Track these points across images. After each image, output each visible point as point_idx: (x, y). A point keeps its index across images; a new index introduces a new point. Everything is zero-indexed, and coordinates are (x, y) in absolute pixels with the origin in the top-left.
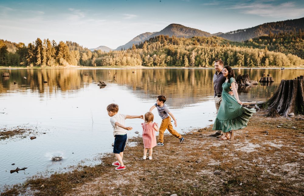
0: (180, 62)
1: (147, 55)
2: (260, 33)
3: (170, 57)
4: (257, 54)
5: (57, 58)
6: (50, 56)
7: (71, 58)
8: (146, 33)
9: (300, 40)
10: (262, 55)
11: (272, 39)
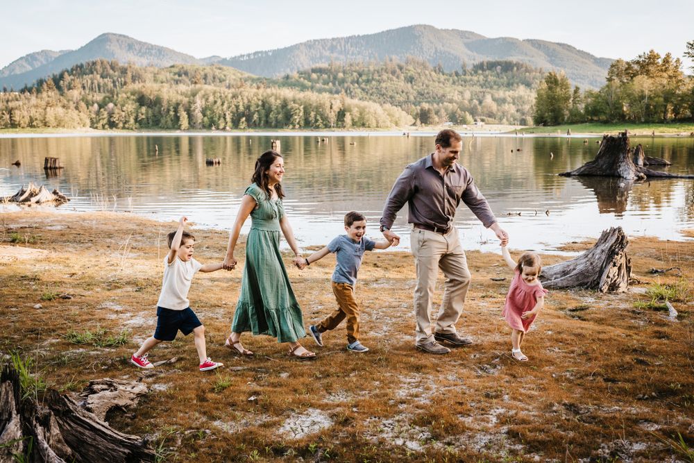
0: (169, 119)
1: (92, 105)
4: (328, 105)
8: (42, 51)
10: (337, 106)
11: (337, 74)
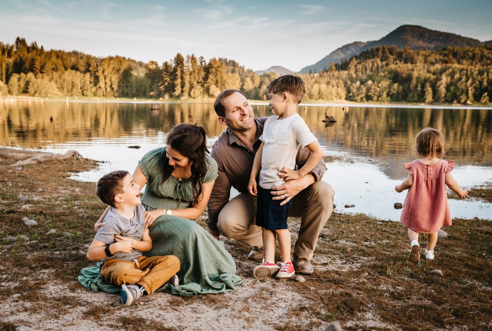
0: (416, 94)
1: (355, 82)
3: (398, 86)
5: (206, 85)
6: (195, 83)
7: (227, 86)
8: (354, 43)
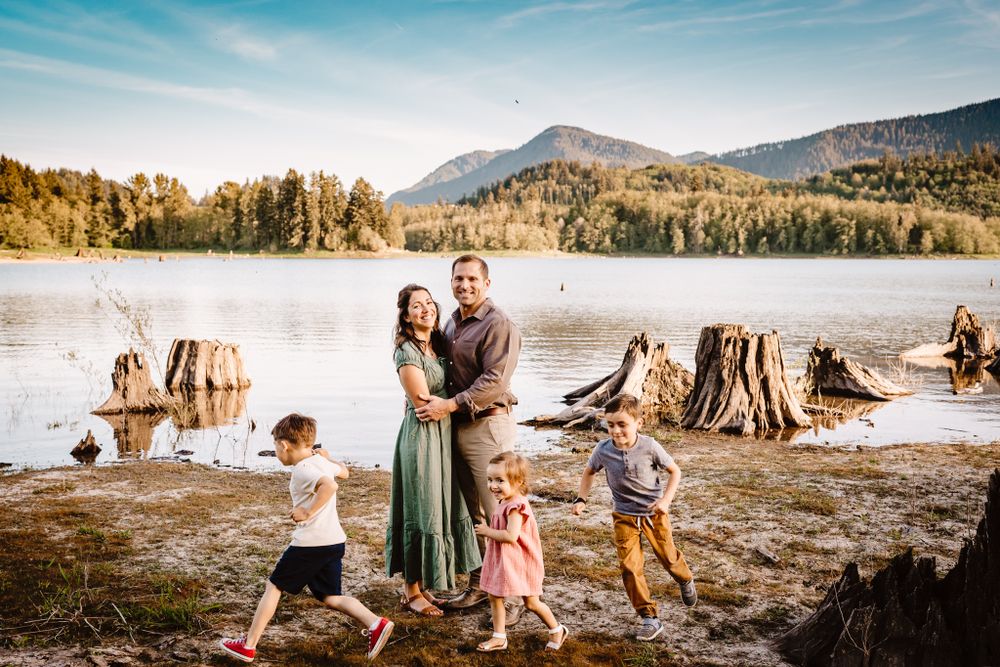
0: (657, 240)
1: (557, 220)
2: (827, 153)
4: (895, 219)
5: (351, 227)
6: (330, 223)
7: (392, 228)
8: (475, 152)
9: (979, 178)
10: (910, 220)
11: (894, 174)
